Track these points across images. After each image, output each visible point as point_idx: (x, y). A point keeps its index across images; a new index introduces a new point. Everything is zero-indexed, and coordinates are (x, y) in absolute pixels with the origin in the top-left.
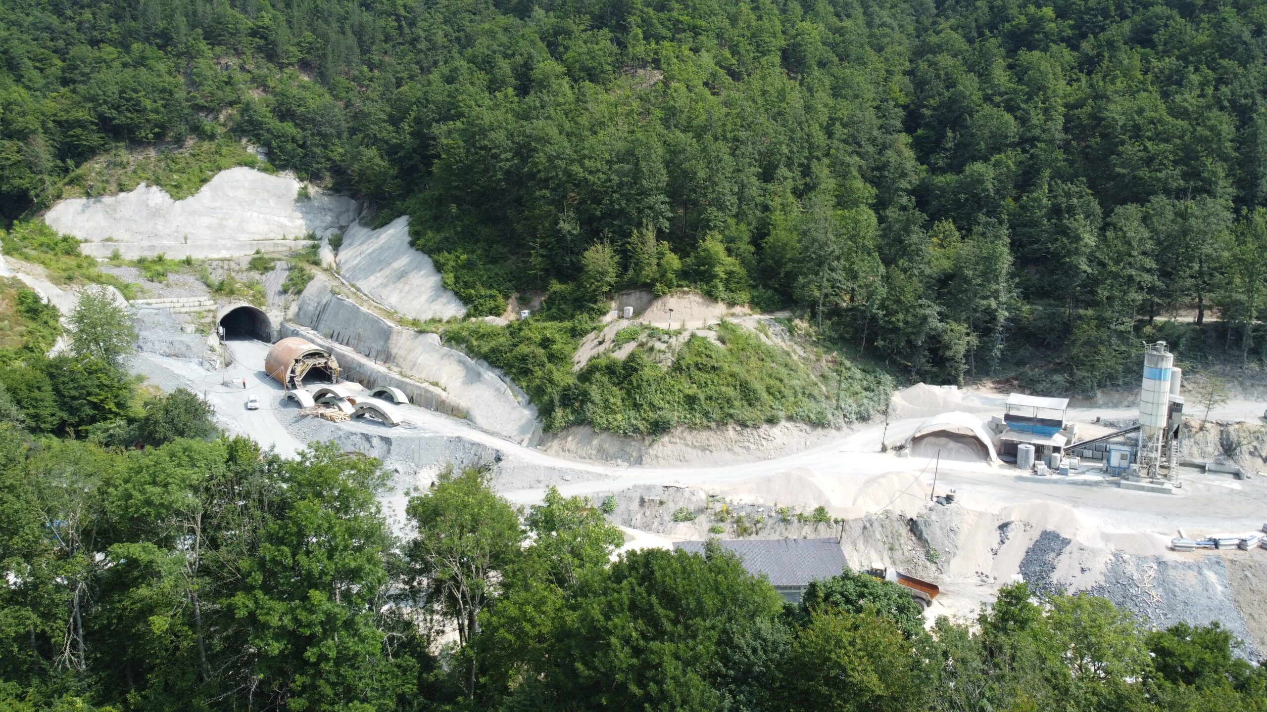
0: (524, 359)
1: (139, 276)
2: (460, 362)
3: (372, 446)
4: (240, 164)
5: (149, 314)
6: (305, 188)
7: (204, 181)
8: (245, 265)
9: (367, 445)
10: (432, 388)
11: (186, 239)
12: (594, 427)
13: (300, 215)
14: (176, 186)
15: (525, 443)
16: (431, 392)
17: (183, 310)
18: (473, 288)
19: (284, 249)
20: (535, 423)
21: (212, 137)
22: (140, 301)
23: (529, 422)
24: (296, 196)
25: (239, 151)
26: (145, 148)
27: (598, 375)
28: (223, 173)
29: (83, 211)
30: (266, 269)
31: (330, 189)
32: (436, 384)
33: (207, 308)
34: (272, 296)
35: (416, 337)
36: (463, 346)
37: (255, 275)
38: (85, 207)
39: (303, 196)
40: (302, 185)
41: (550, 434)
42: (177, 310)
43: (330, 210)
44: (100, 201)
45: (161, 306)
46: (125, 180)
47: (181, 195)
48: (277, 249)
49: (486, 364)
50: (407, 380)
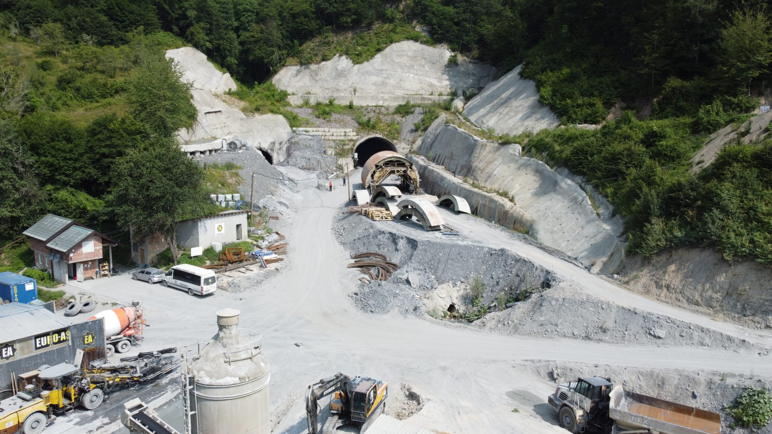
0: (614, 158)
1: (311, 114)
2: (538, 172)
3: (397, 250)
4: (408, 39)
5: (305, 139)
6: (455, 56)
7: (379, 50)
8: (391, 110)
9: (392, 247)
10: (497, 198)
11: (355, 91)
12: (721, 251)
13: (447, 77)
14: (358, 55)
15: (596, 269)
16: (496, 202)
17: (331, 138)
18: (571, 98)
19: (430, 102)
20: (616, 241)
21: (391, 20)
22: (301, 129)
23: (608, 239)
24: (446, 63)
25: (410, 29)
26: (347, 31)
27: (736, 167)
28: (394, 45)
29: (297, 75)
30: (407, 113)
31: (476, 59)
32: (504, 194)
33: (350, 138)
34: (405, 134)
35: (498, 149)
36: (544, 154)
37: (398, 118)
38: (299, 72)
39: (453, 63)
40: (453, 54)
41: (639, 259)
42: (327, 138)
43: (473, 75)
44: (308, 68)
45: (315, 133)
46: (327, 53)
47: (360, 60)
48: (423, 102)
49: (566, 171)
50: (476, 190)
